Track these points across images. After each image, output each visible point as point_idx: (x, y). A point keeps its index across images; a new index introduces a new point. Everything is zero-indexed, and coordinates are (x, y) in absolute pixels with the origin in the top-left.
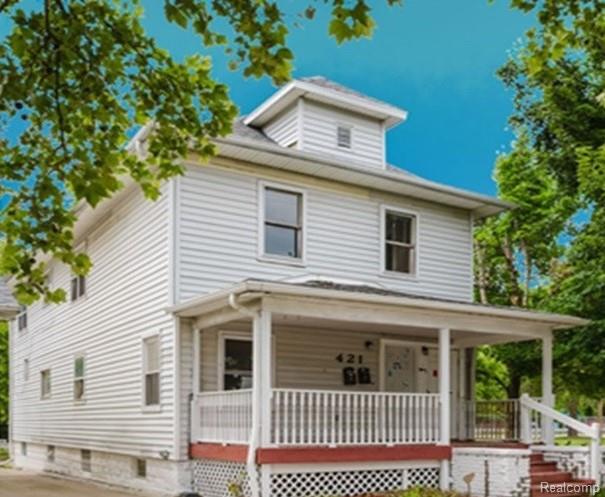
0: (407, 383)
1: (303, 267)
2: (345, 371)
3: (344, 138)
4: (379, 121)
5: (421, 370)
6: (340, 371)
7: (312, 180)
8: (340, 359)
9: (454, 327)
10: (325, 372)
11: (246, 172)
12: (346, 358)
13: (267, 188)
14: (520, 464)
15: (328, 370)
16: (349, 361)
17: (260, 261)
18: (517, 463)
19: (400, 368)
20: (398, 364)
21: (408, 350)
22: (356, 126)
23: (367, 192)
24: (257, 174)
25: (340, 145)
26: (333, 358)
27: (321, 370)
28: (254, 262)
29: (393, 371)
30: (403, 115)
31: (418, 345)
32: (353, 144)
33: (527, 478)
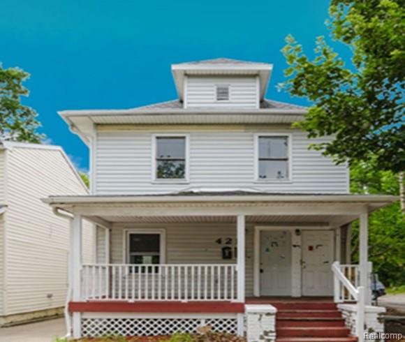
0: (283, 256)
1: (188, 184)
2: (224, 249)
3: (223, 94)
4: (254, 76)
5: (295, 246)
6: (220, 250)
7: (195, 127)
8: (219, 241)
9: (249, 214)
10: (206, 251)
11: (143, 131)
12: (224, 241)
13: (158, 138)
14: (262, 320)
15: (209, 249)
16: (227, 243)
17: (153, 184)
18: (260, 319)
19: (277, 245)
20: (275, 243)
21: (285, 232)
22: (232, 84)
23: (243, 127)
24: (151, 130)
25: (218, 99)
26: (213, 241)
27: (203, 249)
28: (150, 185)
29: (270, 248)
30: (270, 67)
31: (292, 229)
32: (230, 97)
33: (271, 332)
